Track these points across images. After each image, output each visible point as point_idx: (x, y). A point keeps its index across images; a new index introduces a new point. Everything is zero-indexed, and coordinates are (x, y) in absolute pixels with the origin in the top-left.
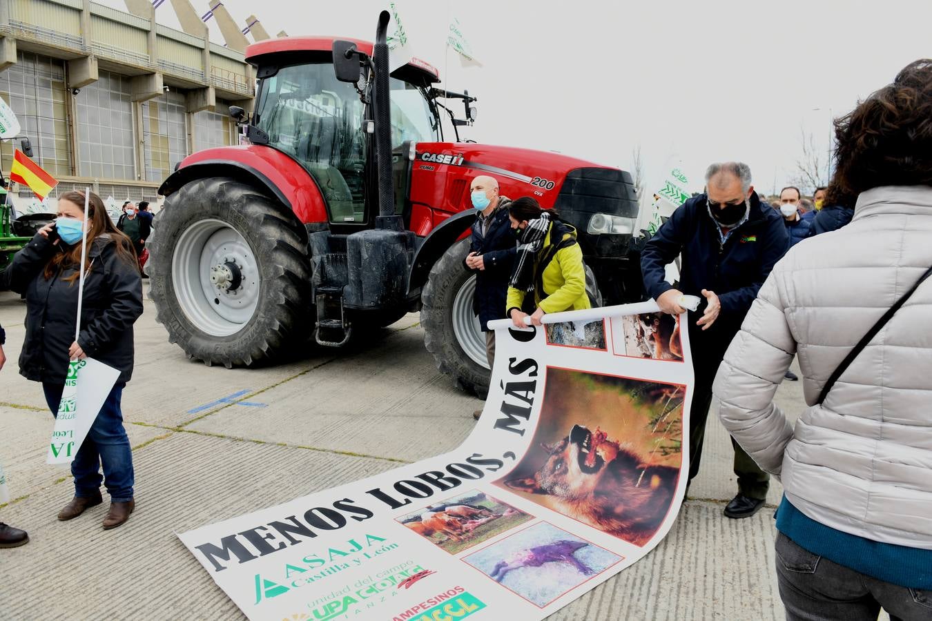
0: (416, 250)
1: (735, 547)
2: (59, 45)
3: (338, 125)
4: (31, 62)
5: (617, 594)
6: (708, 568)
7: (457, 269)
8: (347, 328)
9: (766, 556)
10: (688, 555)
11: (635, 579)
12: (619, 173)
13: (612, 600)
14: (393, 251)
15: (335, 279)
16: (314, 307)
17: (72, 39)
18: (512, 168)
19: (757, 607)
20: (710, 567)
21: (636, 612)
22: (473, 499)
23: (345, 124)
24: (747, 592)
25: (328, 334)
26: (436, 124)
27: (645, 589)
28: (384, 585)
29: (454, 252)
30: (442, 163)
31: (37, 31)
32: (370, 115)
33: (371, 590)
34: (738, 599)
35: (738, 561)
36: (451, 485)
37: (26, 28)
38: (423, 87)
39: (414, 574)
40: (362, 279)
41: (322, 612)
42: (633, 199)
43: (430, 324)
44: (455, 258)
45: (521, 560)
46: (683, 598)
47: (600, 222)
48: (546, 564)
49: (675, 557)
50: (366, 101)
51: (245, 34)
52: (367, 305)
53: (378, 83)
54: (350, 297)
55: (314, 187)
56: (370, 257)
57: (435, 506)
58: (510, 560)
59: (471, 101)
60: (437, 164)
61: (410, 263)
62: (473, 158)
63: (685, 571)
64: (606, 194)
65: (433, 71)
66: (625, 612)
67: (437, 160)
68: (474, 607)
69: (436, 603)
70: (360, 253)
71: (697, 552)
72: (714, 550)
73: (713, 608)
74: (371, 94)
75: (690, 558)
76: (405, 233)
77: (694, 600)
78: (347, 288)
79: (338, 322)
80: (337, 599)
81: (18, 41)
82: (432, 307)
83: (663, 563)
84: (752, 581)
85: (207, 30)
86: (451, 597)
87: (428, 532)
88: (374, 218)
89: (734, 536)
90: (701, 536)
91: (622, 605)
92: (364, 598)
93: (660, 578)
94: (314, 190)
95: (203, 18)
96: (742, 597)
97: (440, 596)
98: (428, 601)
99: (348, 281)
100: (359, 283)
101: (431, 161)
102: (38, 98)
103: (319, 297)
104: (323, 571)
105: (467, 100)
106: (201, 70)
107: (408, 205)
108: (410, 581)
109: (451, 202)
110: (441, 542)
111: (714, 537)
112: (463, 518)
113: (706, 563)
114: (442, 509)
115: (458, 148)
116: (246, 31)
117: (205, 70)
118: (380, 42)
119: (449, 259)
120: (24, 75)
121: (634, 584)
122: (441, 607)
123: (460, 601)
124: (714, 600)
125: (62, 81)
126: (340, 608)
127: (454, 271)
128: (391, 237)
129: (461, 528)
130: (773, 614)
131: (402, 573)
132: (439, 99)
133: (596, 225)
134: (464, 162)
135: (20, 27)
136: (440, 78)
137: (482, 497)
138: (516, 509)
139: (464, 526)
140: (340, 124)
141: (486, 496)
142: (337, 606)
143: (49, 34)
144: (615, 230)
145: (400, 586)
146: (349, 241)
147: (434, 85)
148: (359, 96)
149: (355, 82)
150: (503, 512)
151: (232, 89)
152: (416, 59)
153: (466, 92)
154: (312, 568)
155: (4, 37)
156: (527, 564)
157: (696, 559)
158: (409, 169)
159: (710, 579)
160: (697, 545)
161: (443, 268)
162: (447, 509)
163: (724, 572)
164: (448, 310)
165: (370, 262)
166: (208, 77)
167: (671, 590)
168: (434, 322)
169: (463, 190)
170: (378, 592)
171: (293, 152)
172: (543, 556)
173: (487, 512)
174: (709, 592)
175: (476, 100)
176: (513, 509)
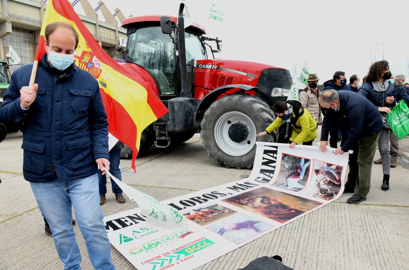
0: (197, 106)
1: (333, 216)
2: (31, 24)
3: (162, 54)
4: (18, 32)
5: (285, 232)
6: (322, 224)
7: (216, 112)
8: (169, 140)
9: (346, 219)
10: (314, 219)
11: (292, 228)
12: (284, 70)
13: (283, 234)
14: (188, 106)
15: (163, 119)
16: (154, 132)
17: (36, 21)
18: (238, 70)
19: (341, 236)
20: (323, 223)
21: (292, 238)
22: (213, 206)
23: (165, 53)
24: (337, 231)
25: (161, 143)
26: (205, 52)
27: (296, 231)
28: (173, 237)
29: (214, 105)
30: (208, 68)
31: (20, 18)
32: (176, 48)
33: (168, 239)
34: (334, 233)
35: (334, 221)
36: (204, 201)
37: (16, 17)
38: (198, 36)
39: (186, 233)
40: (175, 118)
41: (147, 247)
42: (290, 81)
43: (205, 137)
44: (215, 108)
45: (231, 228)
46: (311, 233)
47: (277, 92)
48: (241, 229)
49: (308, 220)
50: (175, 42)
51: (114, 16)
52: (177, 129)
53: (180, 34)
54: (170, 127)
55: (153, 80)
56: (178, 109)
57: (196, 209)
58: (226, 227)
59: (219, 42)
60: (205, 69)
61: (195, 112)
62: (221, 66)
63: (312, 225)
64: (279, 79)
65: (203, 29)
66: (288, 238)
67: (206, 67)
68: (210, 244)
69: (194, 243)
70: (174, 107)
71: (317, 219)
72: (325, 218)
73: (323, 236)
74: (177, 39)
75: (315, 220)
76: (193, 99)
77: (316, 234)
78: (169, 123)
79: (165, 138)
80: (153, 242)
81: (12, 22)
82: (205, 129)
83: (303, 222)
84: (339, 228)
85: (97, 15)
86: (201, 241)
87: (192, 219)
88: (179, 93)
89: (333, 213)
90: (319, 213)
91: (287, 236)
92: (164, 242)
93: (302, 227)
94: (153, 82)
95: (95, 10)
96: (335, 233)
97: (196, 241)
98: (191, 243)
99: (169, 120)
100: (174, 120)
101: (203, 68)
102: (22, 48)
103: (156, 127)
104: (148, 233)
105: (218, 41)
106: (95, 34)
107: (193, 87)
108: (183, 236)
109: (212, 85)
110: (198, 222)
111: (325, 213)
112: (208, 213)
113: (321, 222)
114: (199, 210)
115: (214, 62)
116: (115, 15)
117: (97, 34)
118: (180, 17)
119: (212, 108)
120: (15, 38)
121: (292, 229)
122: (196, 245)
123: (204, 242)
124: (324, 234)
125: (32, 40)
126: (155, 245)
127: (214, 113)
128: (187, 100)
129: (207, 217)
130: (347, 238)
131: (181, 233)
132: (205, 41)
133: (275, 93)
134: (217, 68)
135: (13, 16)
136: (206, 32)
137: (216, 205)
138: (230, 210)
139: (208, 216)
140: (163, 53)
141: (218, 205)
142: (153, 245)
143: (26, 19)
144: (283, 95)
145: (179, 238)
146: (169, 102)
147: (203, 35)
148: (172, 40)
149: (170, 34)
150: (225, 211)
151: (109, 42)
152: (195, 24)
153: (217, 38)
154: (143, 231)
155: (6, 21)
156: (233, 229)
157: (317, 221)
158: (194, 72)
159: (322, 227)
160: (318, 216)
161: (209, 112)
162: (201, 210)
163: (328, 225)
164: (212, 131)
165: (178, 111)
166: (98, 37)
167: (307, 231)
168: (206, 136)
169: (217, 79)
170: (170, 240)
171: (143, 65)
172: (240, 226)
173: (218, 211)
174: (322, 232)
175: (221, 41)
176: (229, 210)
